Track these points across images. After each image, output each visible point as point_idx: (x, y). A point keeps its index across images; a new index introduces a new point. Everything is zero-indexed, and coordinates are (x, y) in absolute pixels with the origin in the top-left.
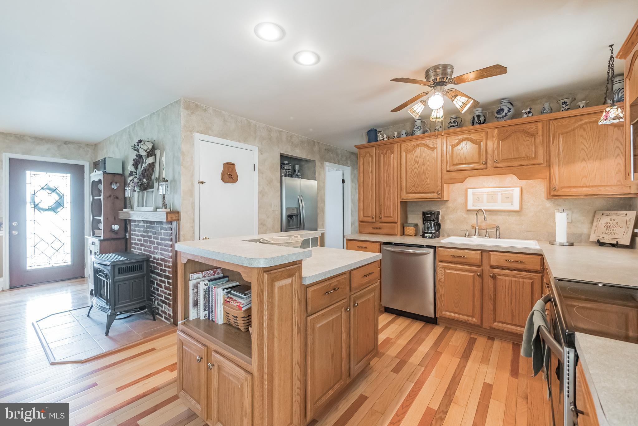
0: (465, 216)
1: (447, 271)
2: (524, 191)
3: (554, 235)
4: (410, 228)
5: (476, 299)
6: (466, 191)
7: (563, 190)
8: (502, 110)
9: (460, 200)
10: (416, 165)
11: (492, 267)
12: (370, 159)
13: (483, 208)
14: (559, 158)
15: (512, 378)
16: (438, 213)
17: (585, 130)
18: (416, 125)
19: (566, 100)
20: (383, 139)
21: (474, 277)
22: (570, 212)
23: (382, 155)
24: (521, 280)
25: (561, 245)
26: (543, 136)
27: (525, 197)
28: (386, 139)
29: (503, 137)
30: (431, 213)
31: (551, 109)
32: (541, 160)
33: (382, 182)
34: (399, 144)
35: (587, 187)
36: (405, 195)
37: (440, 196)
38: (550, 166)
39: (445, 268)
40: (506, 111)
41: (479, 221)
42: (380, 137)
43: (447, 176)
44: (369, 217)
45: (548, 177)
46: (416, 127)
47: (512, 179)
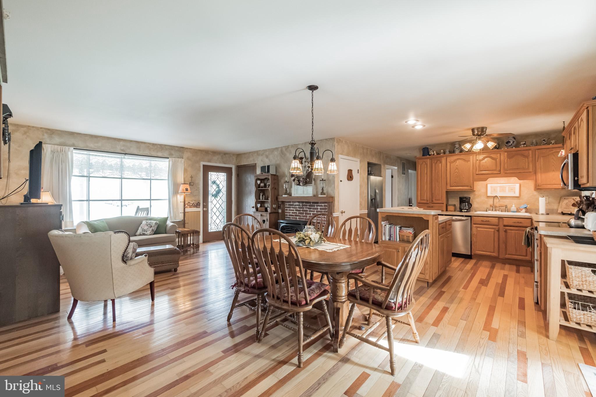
0: (486, 200)
1: (478, 229)
2: (522, 186)
3: (538, 210)
4: (451, 206)
5: (495, 242)
6: (487, 185)
7: (543, 186)
8: (509, 142)
9: (483, 190)
10: (457, 170)
11: (505, 226)
12: (425, 166)
13: (497, 195)
14: (541, 169)
15: (516, 274)
16: (470, 197)
17: (554, 156)
18: (456, 147)
19: (545, 139)
20: (434, 154)
21: (494, 231)
22: (547, 198)
23: (434, 164)
24: (520, 232)
25: (542, 214)
26: (532, 157)
27: (522, 188)
28: (435, 154)
29: (510, 157)
30: (466, 198)
31: (537, 143)
32: (531, 170)
33: (434, 179)
34: (445, 158)
35: (555, 184)
36: (449, 188)
37: (471, 188)
38: (536, 173)
39: (477, 227)
40: (511, 143)
41: (495, 203)
42: (431, 153)
43: (476, 177)
44: (425, 200)
45: (535, 179)
46: (456, 148)
47: (515, 179)
